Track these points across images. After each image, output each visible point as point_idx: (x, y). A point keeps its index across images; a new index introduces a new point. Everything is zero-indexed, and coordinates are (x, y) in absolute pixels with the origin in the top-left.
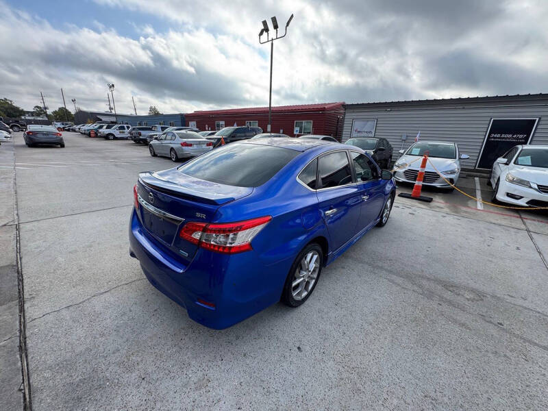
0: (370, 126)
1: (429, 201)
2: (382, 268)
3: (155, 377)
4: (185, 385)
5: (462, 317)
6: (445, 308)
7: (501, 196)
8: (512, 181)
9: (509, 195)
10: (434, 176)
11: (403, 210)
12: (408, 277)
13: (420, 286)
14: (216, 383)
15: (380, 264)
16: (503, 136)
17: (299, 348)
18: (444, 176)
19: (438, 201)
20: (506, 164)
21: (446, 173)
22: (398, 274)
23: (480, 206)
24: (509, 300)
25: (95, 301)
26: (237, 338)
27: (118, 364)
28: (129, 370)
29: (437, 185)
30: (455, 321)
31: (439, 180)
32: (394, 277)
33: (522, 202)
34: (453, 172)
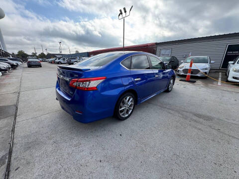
0: (168, 52)
1: (195, 82)
2: (165, 108)
5: (200, 126)
6: (193, 123)
7: (230, 79)
8: (235, 71)
9: (234, 78)
10: (197, 71)
11: (178, 85)
12: (178, 111)
13: (183, 115)
15: (165, 106)
16: (234, 52)
17: (121, 135)
18: (202, 71)
19: (199, 82)
20: (233, 64)
21: (203, 69)
22: (173, 110)
23: (219, 84)
24: (226, 120)
29: (198, 75)
30: (196, 128)
31: (200, 73)
32: (170, 111)
34: (206, 69)
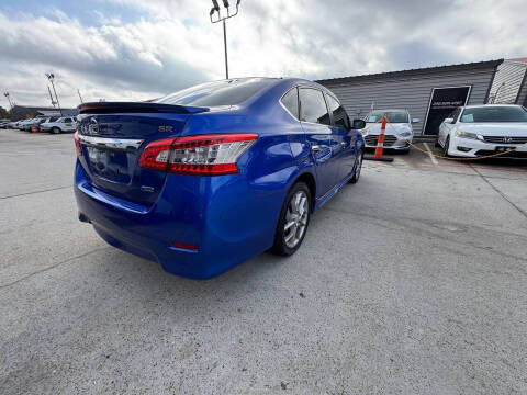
1: (391, 161)
2: (365, 215)
3: (124, 352)
4: (167, 355)
6: (436, 241)
7: (452, 151)
8: (461, 136)
9: (460, 149)
10: (391, 139)
11: (370, 170)
12: (394, 220)
13: (407, 226)
14: (209, 346)
15: (363, 212)
16: (444, 103)
17: (301, 295)
18: (400, 138)
19: (398, 160)
20: (453, 123)
21: (402, 135)
22: (383, 219)
23: (434, 161)
24: (488, 228)
25: (35, 279)
26: (227, 293)
27: (70, 345)
28: (87, 349)
29: (395, 147)
30: (450, 251)
31: (397, 142)
32: (379, 221)
33: (471, 154)
34: (408, 134)
